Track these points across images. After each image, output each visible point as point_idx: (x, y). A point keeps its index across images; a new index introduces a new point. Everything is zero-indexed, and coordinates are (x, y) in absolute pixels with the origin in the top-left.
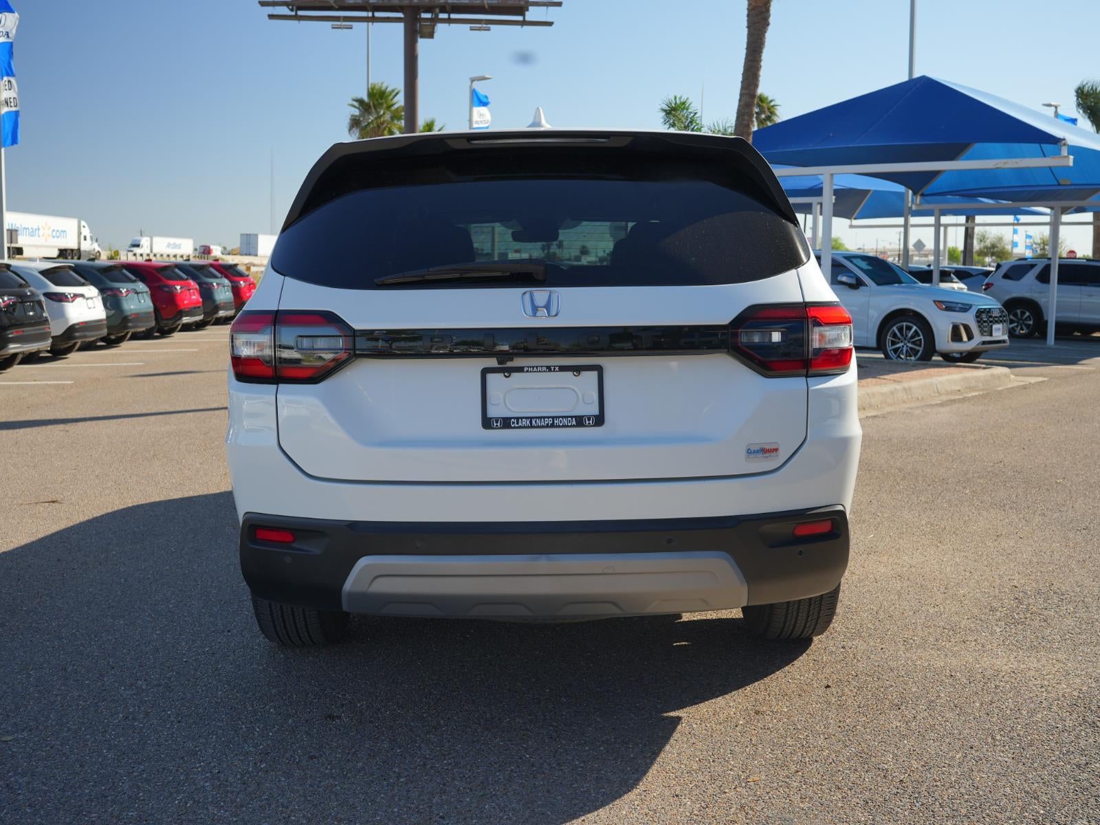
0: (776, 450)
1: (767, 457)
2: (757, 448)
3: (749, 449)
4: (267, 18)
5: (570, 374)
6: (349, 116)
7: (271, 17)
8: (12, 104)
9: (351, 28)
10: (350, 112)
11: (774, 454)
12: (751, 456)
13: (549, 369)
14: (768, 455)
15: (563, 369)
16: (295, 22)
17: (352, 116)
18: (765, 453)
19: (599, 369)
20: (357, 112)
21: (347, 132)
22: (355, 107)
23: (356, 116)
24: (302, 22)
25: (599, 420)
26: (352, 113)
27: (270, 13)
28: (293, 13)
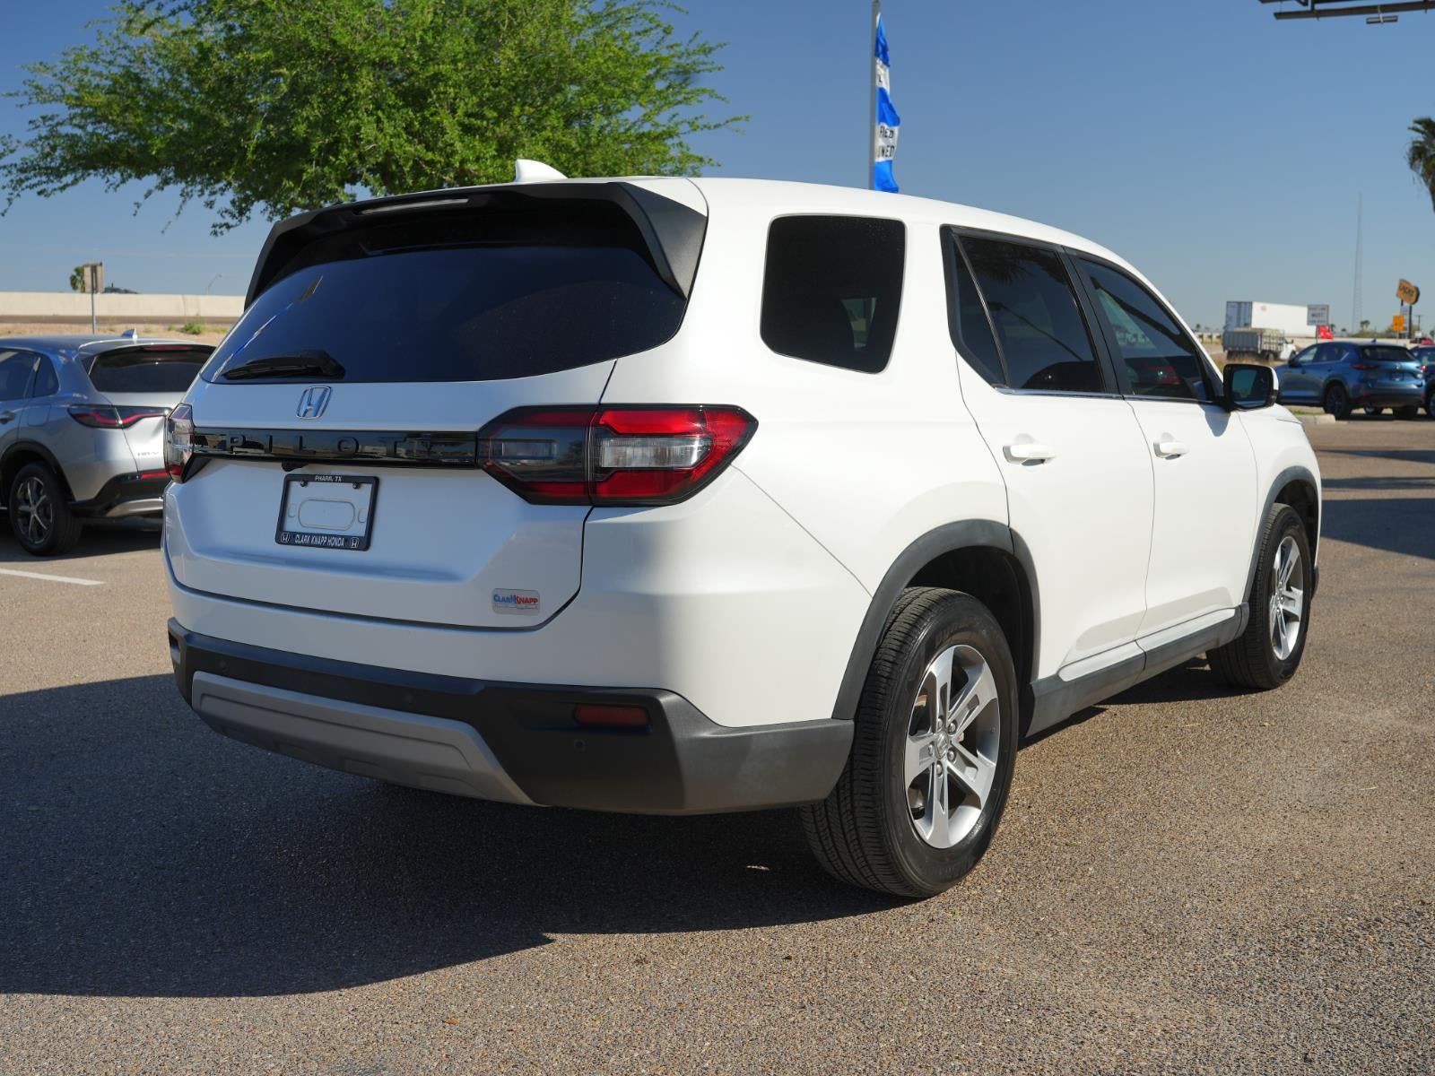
0: (535, 600)
1: (522, 609)
2: (507, 595)
3: (496, 595)
4: (1274, 18)
5: (350, 486)
6: (1409, 146)
7: (1279, 15)
8: (888, 154)
9: (1396, 21)
10: (1411, 138)
11: (532, 605)
12: (499, 604)
13: (334, 479)
14: (522, 605)
15: (346, 479)
16: (1312, 20)
17: (1414, 142)
18: (519, 603)
19: (376, 482)
20: (1420, 138)
21: (1408, 166)
22: (1417, 130)
23: (1420, 143)
24: (1322, 19)
25: (365, 543)
26: (1414, 139)
27: (1278, 11)
28: (1308, 8)
